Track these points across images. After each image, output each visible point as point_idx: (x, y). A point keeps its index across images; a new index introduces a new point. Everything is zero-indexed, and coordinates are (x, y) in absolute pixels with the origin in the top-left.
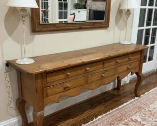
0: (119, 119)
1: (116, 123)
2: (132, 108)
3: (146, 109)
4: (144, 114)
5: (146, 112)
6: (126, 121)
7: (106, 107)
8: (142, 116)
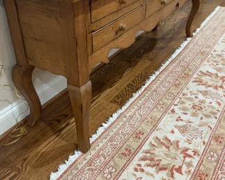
0: (183, 75)
1: (183, 82)
2: (191, 55)
3: (212, 53)
4: (215, 62)
5: (215, 58)
6: (195, 76)
7: (151, 60)
8: (214, 65)
